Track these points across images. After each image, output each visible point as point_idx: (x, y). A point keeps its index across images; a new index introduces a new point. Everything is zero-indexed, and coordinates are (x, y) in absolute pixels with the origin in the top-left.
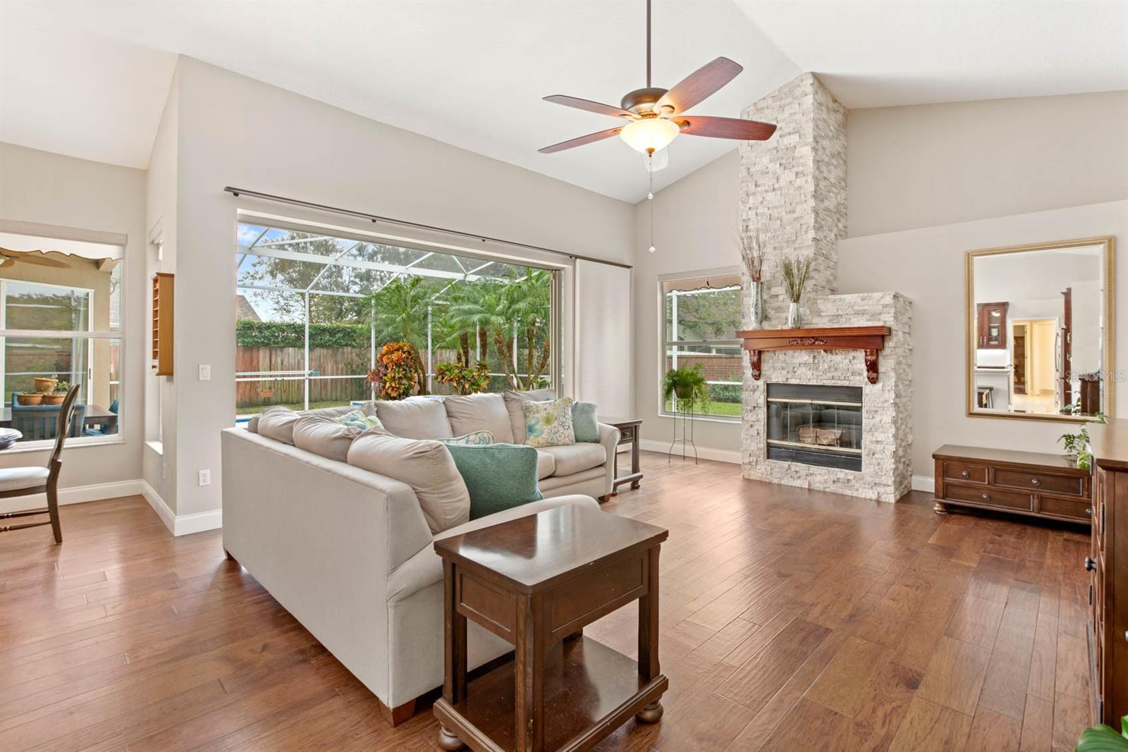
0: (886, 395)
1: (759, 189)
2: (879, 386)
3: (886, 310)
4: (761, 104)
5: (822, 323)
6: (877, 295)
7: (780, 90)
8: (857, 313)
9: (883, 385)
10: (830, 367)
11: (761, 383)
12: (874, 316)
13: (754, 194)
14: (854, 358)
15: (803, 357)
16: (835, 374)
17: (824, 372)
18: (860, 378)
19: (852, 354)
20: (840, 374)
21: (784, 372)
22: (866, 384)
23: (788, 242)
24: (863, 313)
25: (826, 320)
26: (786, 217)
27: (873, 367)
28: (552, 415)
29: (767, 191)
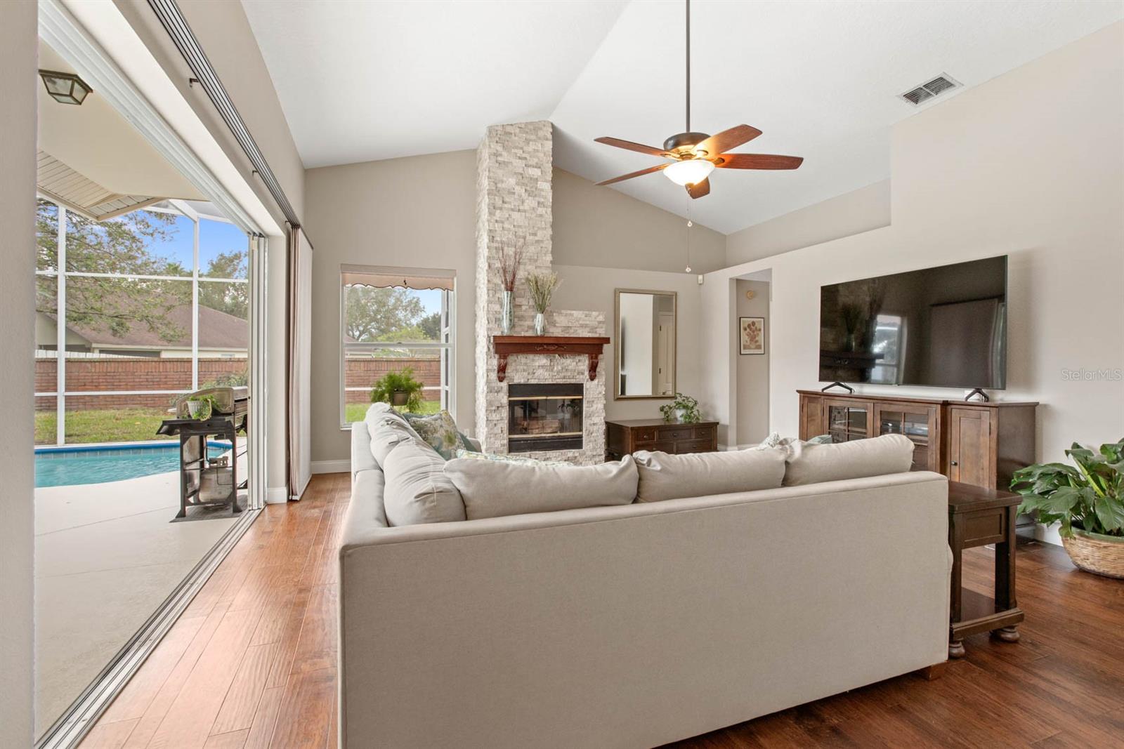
0: (600, 389)
1: (506, 206)
2: (596, 381)
3: (601, 325)
4: (509, 129)
5: (556, 332)
6: (595, 314)
7: (527, 124)
8: (582, 326)
9: (598, 382)
10: (562, 369)
11: (504, 385)
12: (593, 329)
13: (501, 209)
14: (579, 361)
15: (542, 360)
16: (565, 374)
17: (558, 372)
18: (584, 378)
19: (577, 358)
20: (569, 374)
21: (525, 374)
22: (587, 381)
23: (530, 260)
24: (586, 326)
25: (560, 330)
26: (530, 238)
27: (593, 369)
28: (451, 433)
29: (513, 210)
